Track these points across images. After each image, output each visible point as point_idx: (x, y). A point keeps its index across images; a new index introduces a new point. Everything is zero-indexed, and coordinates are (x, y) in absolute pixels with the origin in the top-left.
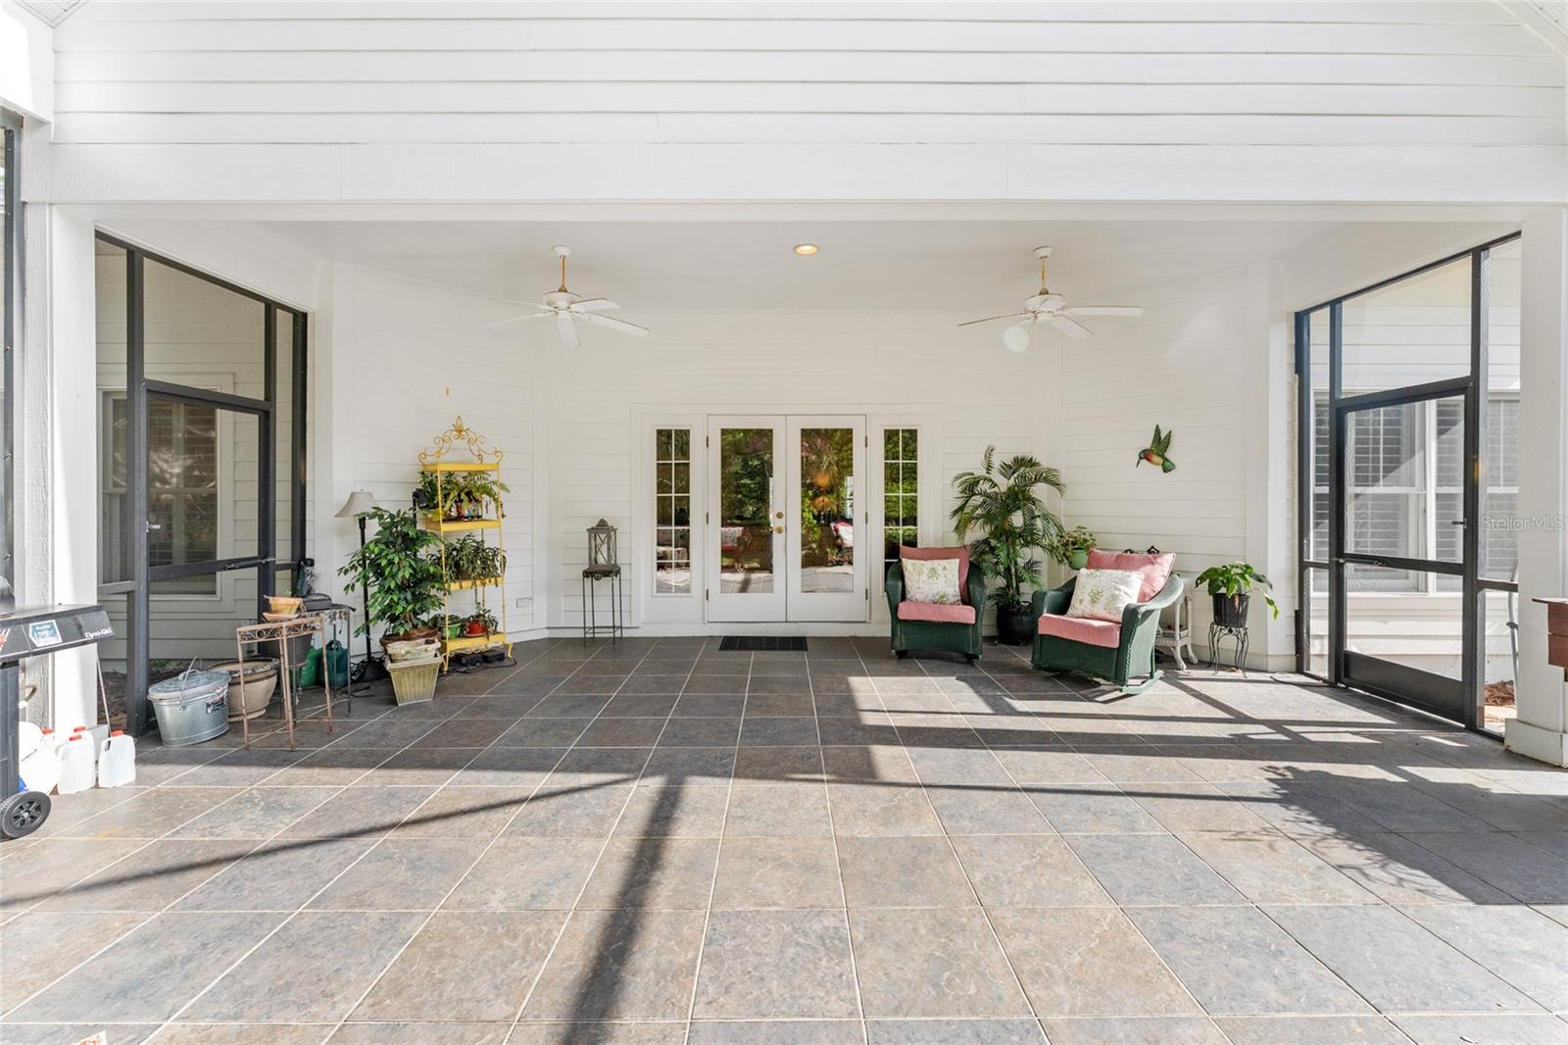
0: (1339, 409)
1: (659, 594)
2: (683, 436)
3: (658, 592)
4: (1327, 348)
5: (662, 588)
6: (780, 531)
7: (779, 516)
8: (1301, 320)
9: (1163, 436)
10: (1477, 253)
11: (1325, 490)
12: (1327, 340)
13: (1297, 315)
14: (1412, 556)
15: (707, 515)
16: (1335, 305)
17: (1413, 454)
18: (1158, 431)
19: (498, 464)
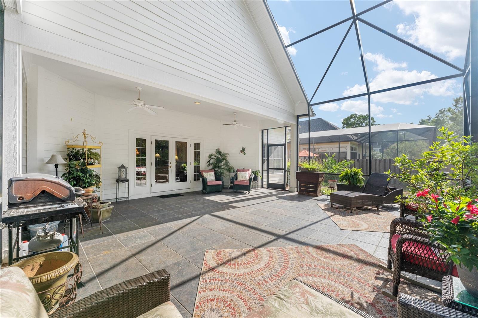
0: (269, 146)
1: (137, 186)
2: (144, 141)
3: (136, 186)
4: (266, 136)
5: (138, 184)
6: (170, 167)
7: (170, 163)
8: (262, 131)
9: (244, 148)
10: (286, 127)
11: (264, 158)
12: (267, 135)
13: (262, 130)
14: (272, 168)
15: (152, 163)
16: (267, 130)
17: (272, 153)
18: (243, 147)
19: (101, 146)
